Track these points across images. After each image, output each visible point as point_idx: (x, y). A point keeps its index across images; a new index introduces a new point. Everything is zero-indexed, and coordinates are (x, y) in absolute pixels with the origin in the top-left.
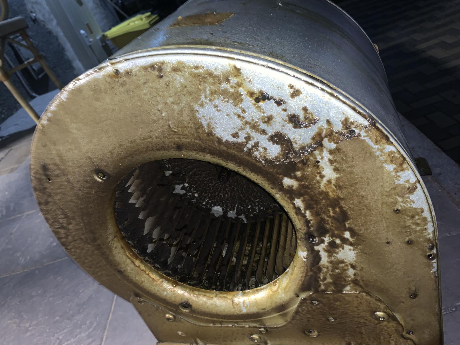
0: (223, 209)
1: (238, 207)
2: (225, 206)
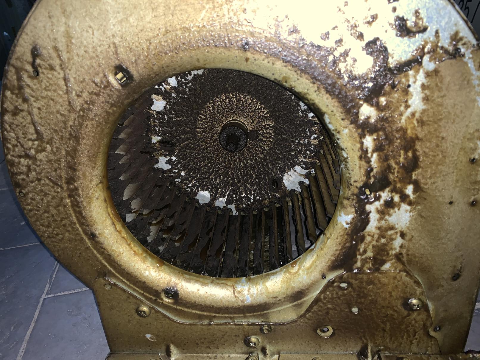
0: (211, 195)
1: (229, 195)
2: (214, 192)
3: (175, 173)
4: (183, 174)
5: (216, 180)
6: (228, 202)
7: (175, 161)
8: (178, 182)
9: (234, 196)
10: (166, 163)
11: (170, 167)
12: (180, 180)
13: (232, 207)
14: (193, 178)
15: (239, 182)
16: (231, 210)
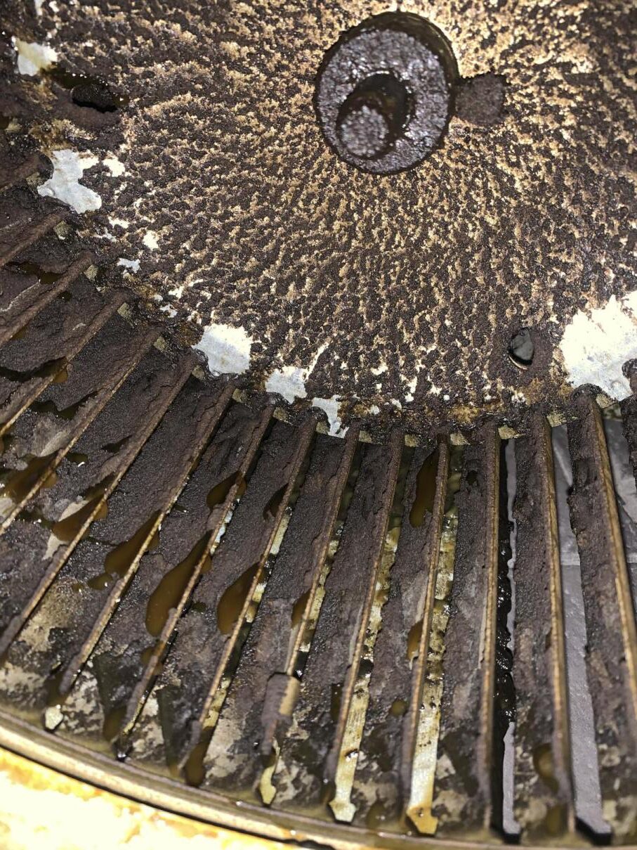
0: (255, 349)
1: (325, 357)
2: (268, 336)
3: (119, 231)
4: (151, 240)
5: (283, 290)
6: (316, 387)
7: (121, 179)
8: (130, 270)
9: (344, 365)
10: (81, 182)
11: (97, 202)
12: (135, 265)
13: (331, 406)
14: (192, 265)
15: (374, 314)
16: (325, 418)
